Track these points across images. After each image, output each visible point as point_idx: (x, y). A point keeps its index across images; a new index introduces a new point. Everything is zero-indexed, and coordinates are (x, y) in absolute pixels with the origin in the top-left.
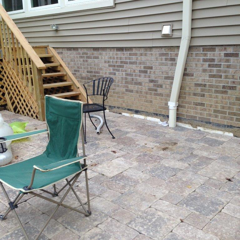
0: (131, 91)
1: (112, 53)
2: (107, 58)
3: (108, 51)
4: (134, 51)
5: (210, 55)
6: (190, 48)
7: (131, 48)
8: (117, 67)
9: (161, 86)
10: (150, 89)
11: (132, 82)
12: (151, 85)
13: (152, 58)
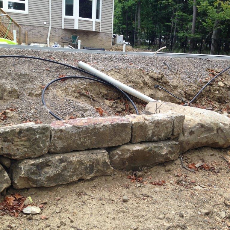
0: (34, 37)
1: (27, 26)
2: (25, 28)
3: (25, 26)
4: (35, 27)
5: (55, 30)
6: (52, 28)
7: (34, 26)
8: (28, 31)
9: (44, 36)
10: (40, 37)
11: (34, 35)
12: (41, 36)
13: (40, 29)
